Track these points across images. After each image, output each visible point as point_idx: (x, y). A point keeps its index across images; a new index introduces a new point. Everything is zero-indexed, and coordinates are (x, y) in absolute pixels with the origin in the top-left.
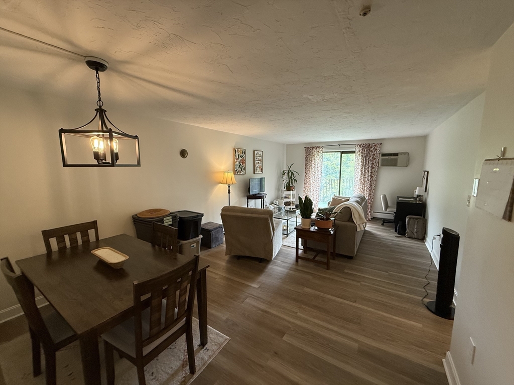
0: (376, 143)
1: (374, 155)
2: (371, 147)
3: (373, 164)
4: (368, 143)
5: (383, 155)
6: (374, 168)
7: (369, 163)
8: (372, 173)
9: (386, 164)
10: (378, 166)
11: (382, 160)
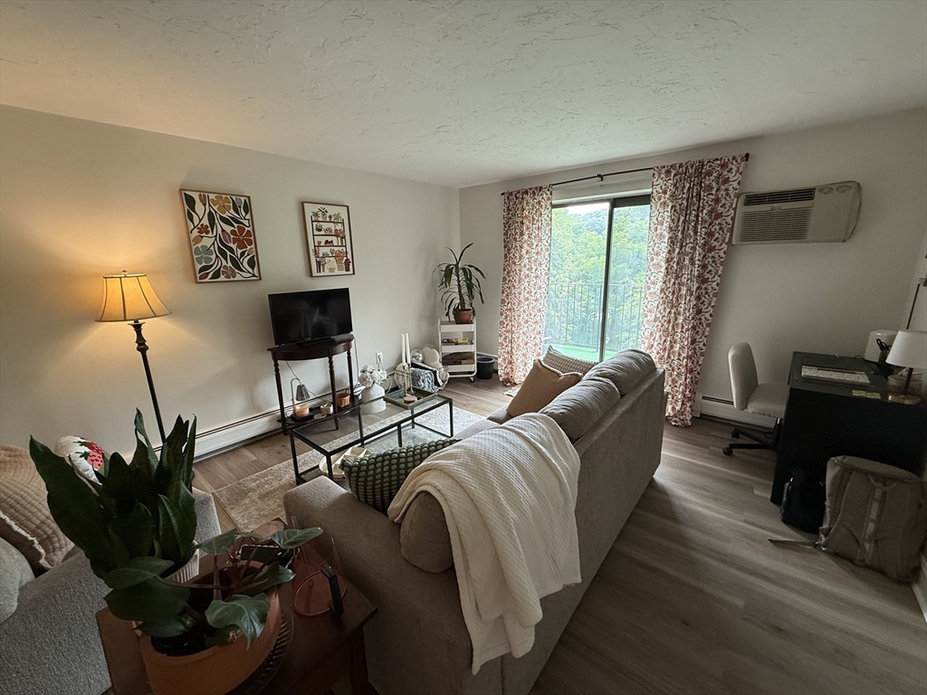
0: (726, 154)
1: (717, 201)
2: (709, 174)
3: (710, 234)
4: (695, 158)
5: (753, 199)
6: (712, 249)
7: (696, 233)
8: (704, 267)
9: (759, 231)
10: (729, 243)
11: (748, 219)
